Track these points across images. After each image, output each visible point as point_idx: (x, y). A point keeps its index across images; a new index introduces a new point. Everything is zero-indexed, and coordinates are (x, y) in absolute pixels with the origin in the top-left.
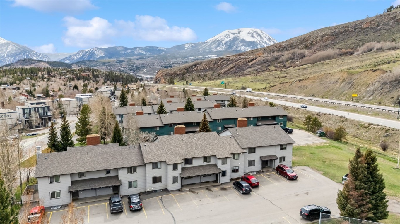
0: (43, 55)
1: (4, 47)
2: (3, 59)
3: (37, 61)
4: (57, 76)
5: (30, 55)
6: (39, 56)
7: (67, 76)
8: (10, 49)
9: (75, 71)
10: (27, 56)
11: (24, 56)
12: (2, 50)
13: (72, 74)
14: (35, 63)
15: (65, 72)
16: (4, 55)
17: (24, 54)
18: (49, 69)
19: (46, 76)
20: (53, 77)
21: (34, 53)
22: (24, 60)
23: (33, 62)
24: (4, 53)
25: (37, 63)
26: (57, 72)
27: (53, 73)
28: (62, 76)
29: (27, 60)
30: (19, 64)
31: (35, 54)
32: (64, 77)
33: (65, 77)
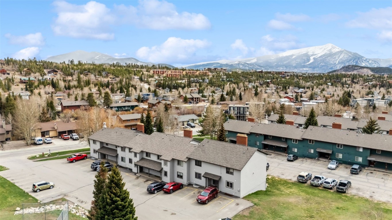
0: (372, 61)
1: (338, 55)
2: (334, 66)
3: (359, 68)
4: (361, 83)
5: (360, 61)
6: (368, 62)
7: (371, 83)
8: (342, 57)
9: (383, 78)
10: (357, 62)
11: (353, 63)
12: (335, 57)
13: (378, 81)
14: (358, 69)
15: (370, 79)
16: (336, 62)
17: (354, 60)
18: (354, 75)
19: (349, 82)
20: (355, 83)
21: (364, 59)
22: (348, 67)
23: (356, 68)
24: (336, 61)
25: (360, 69)
26: (362, 79)
27: (357, 79)
28: (366, 83)
29: (351, 67)
30: (342, 70)
31: (365, 61)
32: (367, 84)
33: (369, 84)
